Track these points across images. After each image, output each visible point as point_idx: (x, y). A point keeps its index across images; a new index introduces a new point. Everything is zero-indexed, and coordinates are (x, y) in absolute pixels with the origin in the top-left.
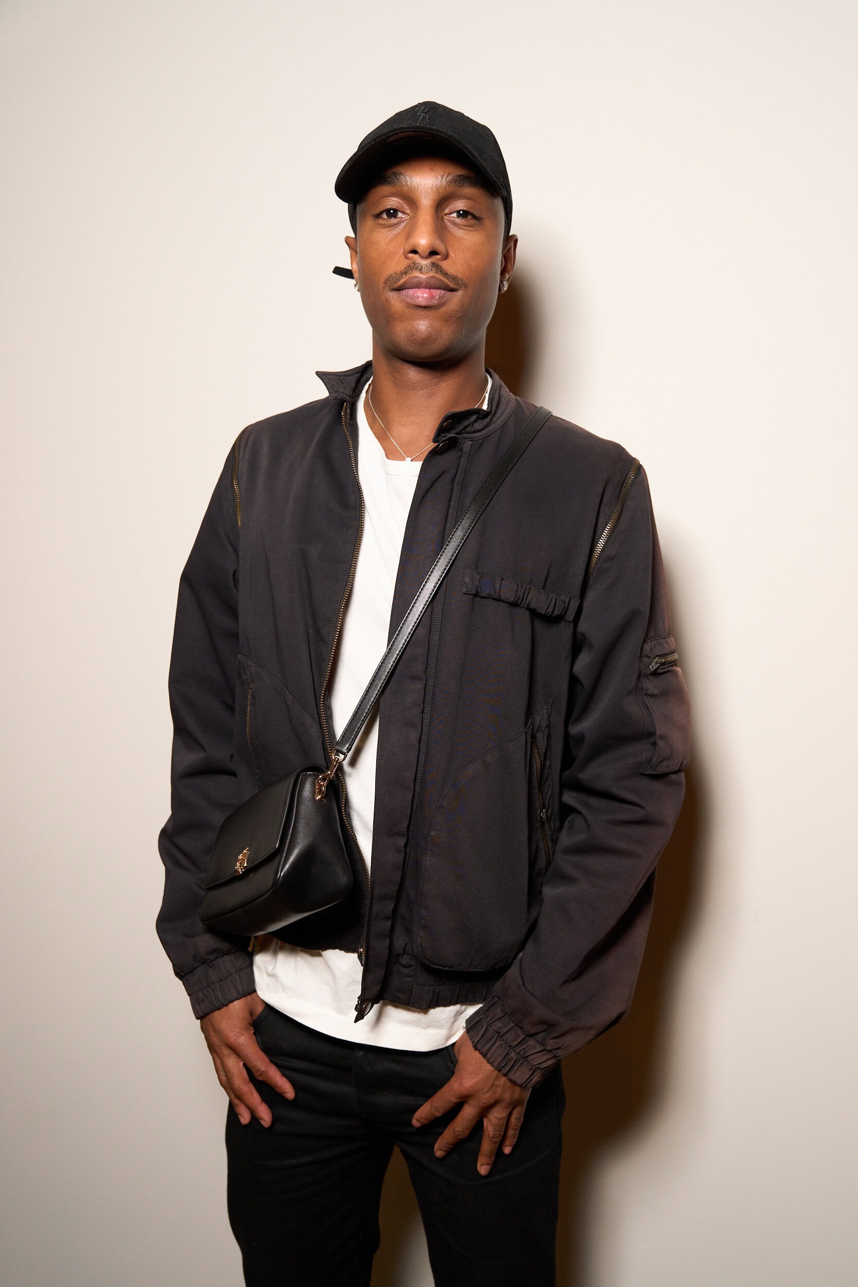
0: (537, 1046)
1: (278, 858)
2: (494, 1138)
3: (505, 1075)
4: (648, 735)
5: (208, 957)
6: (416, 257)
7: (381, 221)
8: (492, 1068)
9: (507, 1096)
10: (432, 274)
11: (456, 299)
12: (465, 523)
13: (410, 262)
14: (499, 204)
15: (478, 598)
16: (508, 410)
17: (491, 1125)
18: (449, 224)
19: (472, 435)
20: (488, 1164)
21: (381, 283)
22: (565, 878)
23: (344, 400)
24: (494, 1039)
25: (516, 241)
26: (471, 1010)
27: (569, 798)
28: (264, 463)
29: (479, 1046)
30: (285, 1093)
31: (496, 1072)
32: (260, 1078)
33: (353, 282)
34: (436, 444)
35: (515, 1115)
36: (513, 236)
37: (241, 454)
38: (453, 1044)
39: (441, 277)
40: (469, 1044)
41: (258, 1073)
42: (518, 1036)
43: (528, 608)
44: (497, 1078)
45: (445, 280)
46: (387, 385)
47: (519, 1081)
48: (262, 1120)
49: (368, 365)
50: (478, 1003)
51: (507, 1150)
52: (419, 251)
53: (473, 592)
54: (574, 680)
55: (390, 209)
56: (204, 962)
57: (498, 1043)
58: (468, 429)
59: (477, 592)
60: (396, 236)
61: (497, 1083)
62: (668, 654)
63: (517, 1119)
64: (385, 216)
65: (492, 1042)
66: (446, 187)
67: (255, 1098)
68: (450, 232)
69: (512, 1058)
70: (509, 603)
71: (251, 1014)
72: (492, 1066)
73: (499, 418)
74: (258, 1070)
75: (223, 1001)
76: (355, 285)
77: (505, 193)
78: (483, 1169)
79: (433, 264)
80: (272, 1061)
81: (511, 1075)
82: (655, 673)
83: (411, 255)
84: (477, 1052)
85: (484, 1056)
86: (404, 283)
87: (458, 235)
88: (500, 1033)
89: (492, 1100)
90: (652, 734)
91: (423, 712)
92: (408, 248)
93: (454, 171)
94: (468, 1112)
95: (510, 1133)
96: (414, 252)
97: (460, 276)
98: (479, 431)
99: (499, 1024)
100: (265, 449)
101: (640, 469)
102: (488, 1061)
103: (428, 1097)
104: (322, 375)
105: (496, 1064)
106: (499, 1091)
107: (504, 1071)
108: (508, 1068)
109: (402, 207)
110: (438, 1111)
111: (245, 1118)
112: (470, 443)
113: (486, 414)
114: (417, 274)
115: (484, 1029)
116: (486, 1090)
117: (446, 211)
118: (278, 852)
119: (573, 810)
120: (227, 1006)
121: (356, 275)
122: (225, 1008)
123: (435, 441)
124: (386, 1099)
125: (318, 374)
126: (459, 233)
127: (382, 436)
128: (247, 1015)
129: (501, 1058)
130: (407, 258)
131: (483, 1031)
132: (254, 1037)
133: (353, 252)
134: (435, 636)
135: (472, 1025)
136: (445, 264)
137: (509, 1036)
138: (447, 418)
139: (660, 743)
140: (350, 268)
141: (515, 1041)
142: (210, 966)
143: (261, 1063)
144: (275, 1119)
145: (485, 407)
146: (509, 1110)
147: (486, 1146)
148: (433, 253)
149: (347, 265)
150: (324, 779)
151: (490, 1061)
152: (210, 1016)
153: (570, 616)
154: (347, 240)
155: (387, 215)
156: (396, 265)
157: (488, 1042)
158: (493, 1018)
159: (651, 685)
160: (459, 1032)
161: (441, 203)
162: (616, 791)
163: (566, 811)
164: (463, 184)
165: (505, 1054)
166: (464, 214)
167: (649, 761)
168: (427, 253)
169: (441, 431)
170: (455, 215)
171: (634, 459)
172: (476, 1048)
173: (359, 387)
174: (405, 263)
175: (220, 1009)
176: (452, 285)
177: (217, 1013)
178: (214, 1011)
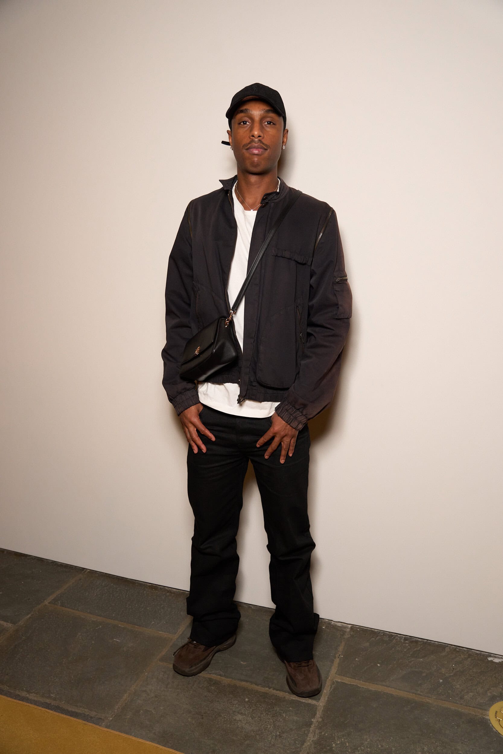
0: (300, 414)
1: (213, 346)
2: (286, 449)
3: (289, 424)
4: (336, 305)
5: (182, 391)
6: (253, 138)
7: (241, 126)
8: (285, 422)
9: (290, 433)
10: (259, 144)
11: (266, 154)
12: (273, 231)
13: (251, 139)
14: (281, 119)
15: (277, 257)
16: (287, 191)
17: (284, 445)
18: (264, 126)
19: (274, 201)
20: (284, 459)
21: (242, 146)
22: (307, 357)
23: (228, 190)
24: (285, 412)
25: (288, 131)
26: (277, 404)
27: (309, 330)
28: (200, 213)
29: (280, 415)
30: (212, 438)
31: (286, 424)
32: (202, 433)
33: (230, 147)
34: (261, 205)
35: (292, 440)
36: (287, 129)
37: (191, 210)
38: (271, 416)
39: (262, 145)
40: (277, 415)
41: (202, 432)
42: (293, 410)
43: (295, 260)
44: (286, 426)
45: (263, 146)
46: (243, 184)
47: (294, 427)
48: (203, 450)
49: (236, 176)
50: (279, 402)
51: (291, 455)
52: (255, 136)
53: (276, 255)
54: (311, 286)
55: (244, 121)
56: (181, 393)
57: (287, 413)
58: (272, 199)
59: (277, 255)
60: (246, 131)
61: (286, 428)
62: (343, 277)
63: (294, 443)
64: (242, 123)
65: (284, 413)
66: (263, 114)
67: (200, 442)
68: (265, 129)
69: (291, 418)
70: (288, 259)
71: (198, 411)
72: (285, 421)
73: (283, 194)
74: (202, 430)
75: (188, 406)
76: (231, 148)
77: (283, 115)
78: (282, 461)
79: (259, 140)
80: (206, 428)
81: (291, 425)
82: (338, 283)
83: (251, 137)
84: (279, 417)
85: (282, 418)
86: (249, 147)
87: (267, 130)
88: (287, 410)
89: (285, 434)
90: (337, 304)
91: (259, 296)
92: (251, 135)
93: (267, 108)
94: (277, 440)
95: (291, 448)
96: (253, 136)
97: (268, 144)
98: (276, 199)
99: (287, 407)
100: (200, 209)
101: (333, 212)
102: (283, 420)
103: (261, 436)
104: (221, 181)
105: (286, 421)
106: (287, 431)
107: (289, 423)
108: (290, 422)
109: (248, 121)
110: (266, 439)
111: (196, 451)
112: (273, 204)
113: (278, 193)
114: (254, 144)
115: (281, 409)
116: (282, 430)
117: (263, 122)
118: (213, 343)
119: (312, 335)
120: (189, 408)
121: (231, 144)
122: (189, 409)
123: (261, 203)
124: (247, 438)
125: (220, 181)
126: (268, 129)
127: (242, 202)
128: (197, 411)
129: (287, 419)
130: (250, 138)
131: (281, 410)
132: (199, 419)
133: (230, 137)
134: (263, 271)
135: (277, 409)
136: (263, 140)
137: (290, 411)
138: (265, 195)
139: (340, 308)
140: (229, 142)
141: (292, 412)
142: (183, 395)
143: (202, 428)
144: (207, 449)
145: (278, 191)
146: (290, 439)
147: (283, 453)
148: (259, 136)
149: (227, 140)
150: (228, 320)
151: (284, 420)
152: (184, 412)
153: (309, 263)
154: (228, 131)
155: (243, 123)
156: (246, 141)
157: (283, 413)
158: (285, 405)
159: (337, 288)
160: (273, 412)
161: (262, 119)
162: (325, 325)
163: (309, 335)
164: (269, 113)
165: (289, 417)
166: (269, 123)
167: (336, 314)
168: (257, 137)
169: (263, 199)
170: (266, 123)
171: (331, 208)
172: (279, 416)
173: (233, 184)
174: (249, 140)
175: (187, 409)
176: (265, 148)
177: (186, 410)
178: (184, 410)
